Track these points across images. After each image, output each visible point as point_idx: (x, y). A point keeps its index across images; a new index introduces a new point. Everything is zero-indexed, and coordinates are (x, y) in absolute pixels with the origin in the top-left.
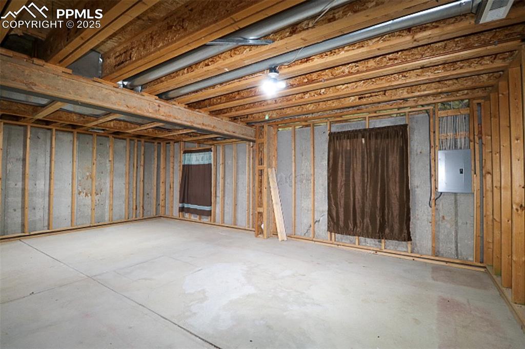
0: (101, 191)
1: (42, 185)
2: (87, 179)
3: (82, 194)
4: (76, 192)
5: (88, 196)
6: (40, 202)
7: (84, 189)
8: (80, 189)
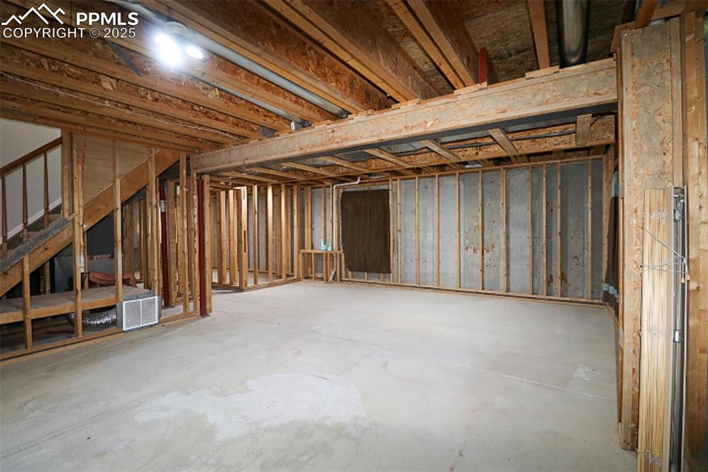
0: (493, 247)
1: (431, 238)
2: (475, 231)
3: (469, 249)
4: (463, 247)
5: (477, 253)
6: (430, 254)
7: (472, 243)
8: (467, 242)
